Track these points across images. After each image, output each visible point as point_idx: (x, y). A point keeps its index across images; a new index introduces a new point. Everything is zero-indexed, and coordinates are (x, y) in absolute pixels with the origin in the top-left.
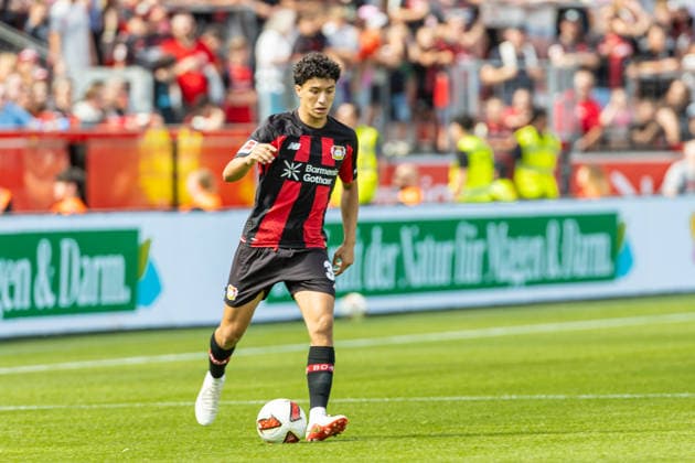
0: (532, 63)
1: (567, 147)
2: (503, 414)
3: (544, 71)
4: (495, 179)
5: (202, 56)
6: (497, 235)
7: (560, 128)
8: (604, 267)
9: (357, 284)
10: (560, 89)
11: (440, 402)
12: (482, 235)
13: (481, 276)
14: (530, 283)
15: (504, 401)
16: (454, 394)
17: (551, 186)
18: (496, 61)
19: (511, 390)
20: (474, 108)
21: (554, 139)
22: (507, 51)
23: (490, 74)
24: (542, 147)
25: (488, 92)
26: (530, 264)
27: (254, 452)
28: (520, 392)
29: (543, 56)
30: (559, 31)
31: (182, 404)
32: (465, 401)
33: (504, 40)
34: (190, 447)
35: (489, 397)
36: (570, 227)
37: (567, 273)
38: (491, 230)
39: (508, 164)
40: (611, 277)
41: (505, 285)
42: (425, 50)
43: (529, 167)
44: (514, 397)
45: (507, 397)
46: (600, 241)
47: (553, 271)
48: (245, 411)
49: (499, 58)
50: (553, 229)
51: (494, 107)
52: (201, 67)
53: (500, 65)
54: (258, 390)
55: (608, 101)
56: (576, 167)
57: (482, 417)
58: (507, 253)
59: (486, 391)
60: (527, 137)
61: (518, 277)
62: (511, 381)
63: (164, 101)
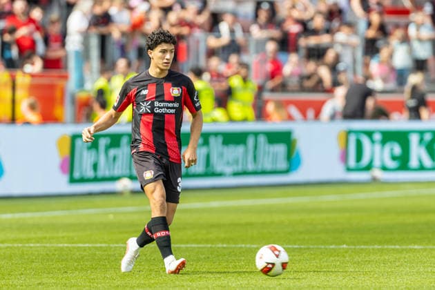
0: (239, 35)
1: (261, 89)
2: (218, 256)
3: (247, 41)
4: (215, 108)
5: (32, 27)
6: (215, 143)
7: (257, 77)
8: (282, 165)
9: (127, 172)
10: (257, 52)
11: (177, 248)
12: (206, 143)
13: (204, 169)
14: (236, 174)
15: (218, 248)
16: (187, 243)
17: (250, 113)
18: (217, 34)
19: (223, 241)
20: (202, 63)
21: (253, 84)
22: (224, 27)
23: (213, 42)
24: (245, 88)
25: (211, 53)
26: (236, 162)
27: (60, 277)
28: (228, 243)
29: (246, 31)
30: (256, 16)
31: (16, 245)
32: (194, 248)
33: (222, 20)
34: (20, 272)
35: (209, 245)
36: (262, 139)
37: (260, 168)
38: (212, 140)
39: (224, 99)
40: (287, 172)
41: (220, 175)
42: (172, 26)
43: (237, 100)
44: (225, 246)
45: (220, 245)
46: (280, 149)
47: (251, 167)
48: (55, 250)
49: (219, 31)
50: (251, 141)
51: (215, 63)
52: (31, 34)
53: (219, 36)
54: (63, 237)
55: (287, 61)
56: (266, 102)
57: (204, 258)
58: (221, 155)
59: (207, 241)
60: (236, 82)
61: (228, 170)
62: (223, 236)
63: (7, 55)
